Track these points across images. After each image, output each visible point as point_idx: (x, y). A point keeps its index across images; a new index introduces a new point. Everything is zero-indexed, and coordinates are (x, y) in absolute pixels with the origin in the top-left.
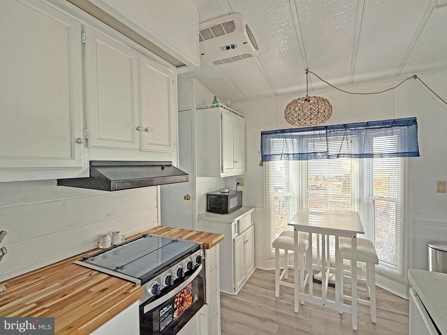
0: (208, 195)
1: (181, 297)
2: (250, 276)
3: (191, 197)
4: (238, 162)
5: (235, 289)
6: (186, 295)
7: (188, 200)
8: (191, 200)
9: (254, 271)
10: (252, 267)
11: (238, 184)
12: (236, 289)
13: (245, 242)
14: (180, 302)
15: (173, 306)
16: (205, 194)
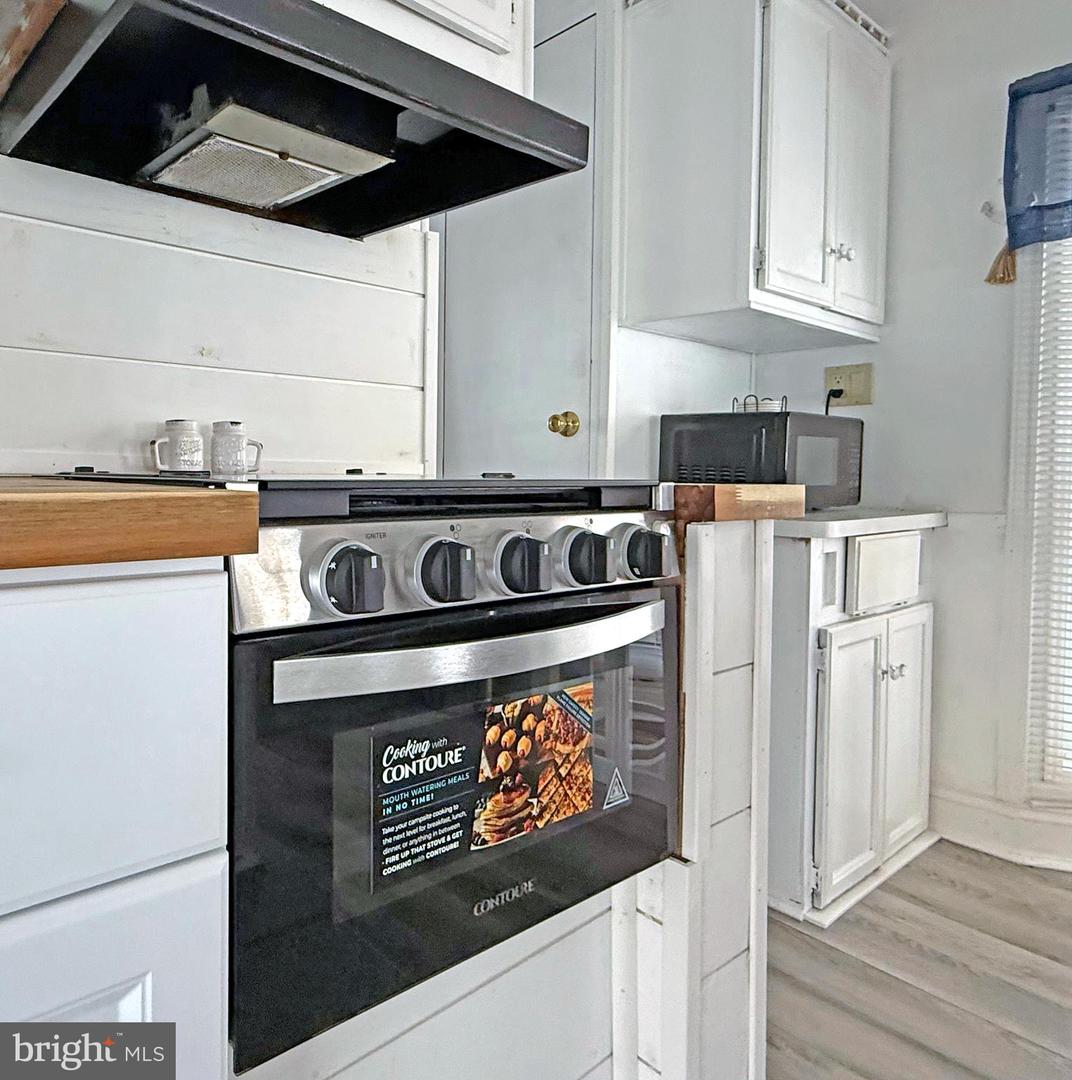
0: (666, 421)
1: (526, 733)
2: (907, 866)
3: (582, 423)
4: (853, 254)
5: (815, 894)
6: (557, 738)
7: (565, 433)
8: (580, 437)
9: (931, 847)
10: (915, 821)
11: (836, 393)
12: (826, 900)
13: (882, 674)
14: (516, 761)
15: (471, 761)
16: (652, 420)
